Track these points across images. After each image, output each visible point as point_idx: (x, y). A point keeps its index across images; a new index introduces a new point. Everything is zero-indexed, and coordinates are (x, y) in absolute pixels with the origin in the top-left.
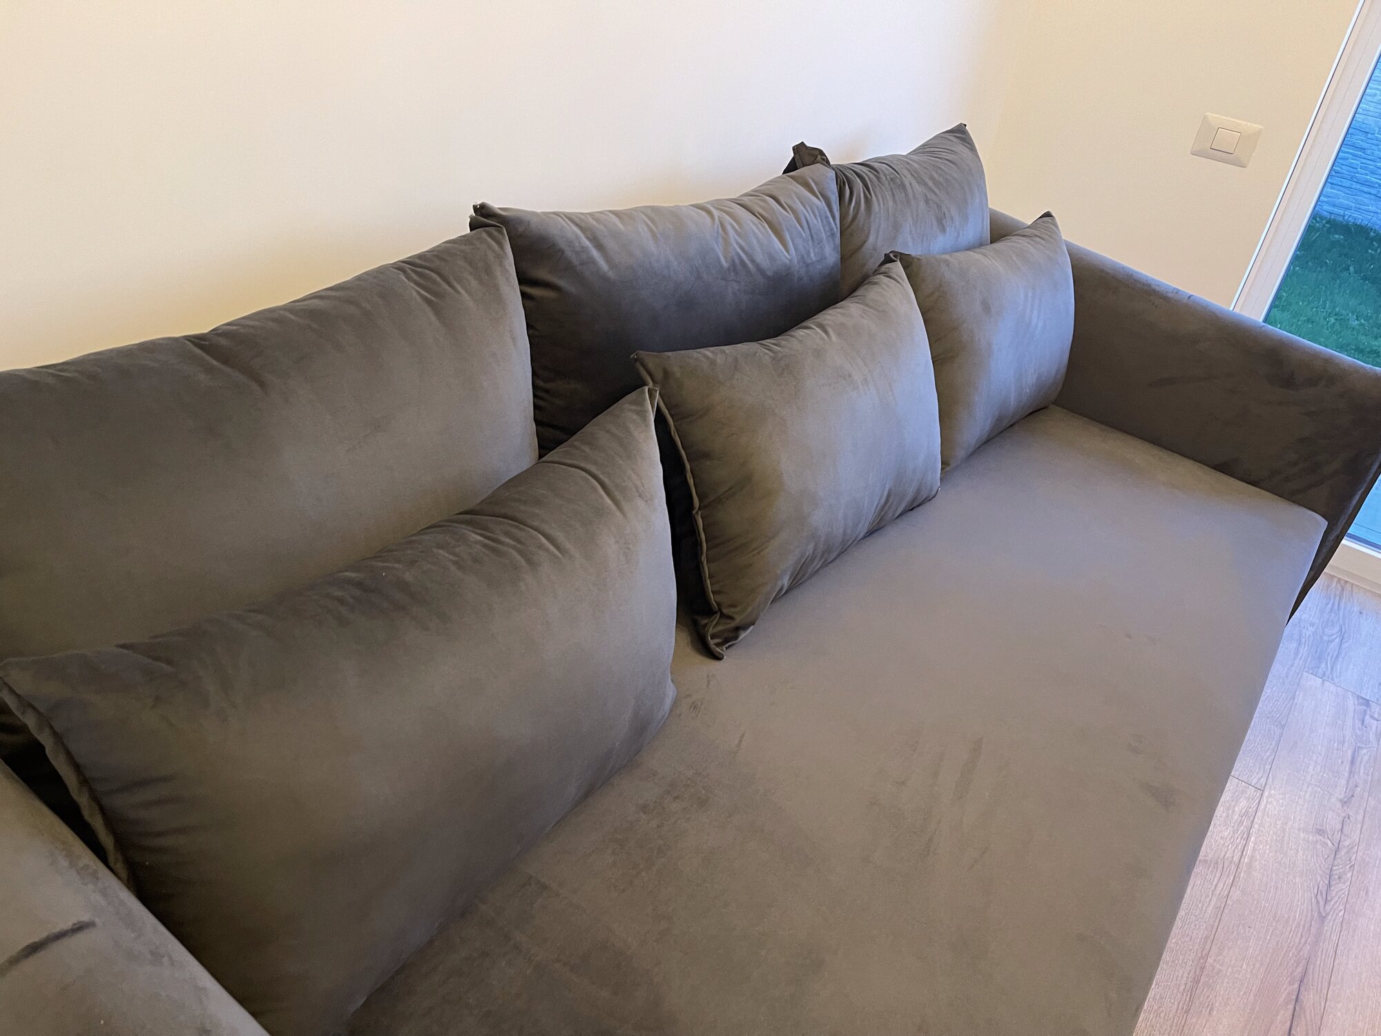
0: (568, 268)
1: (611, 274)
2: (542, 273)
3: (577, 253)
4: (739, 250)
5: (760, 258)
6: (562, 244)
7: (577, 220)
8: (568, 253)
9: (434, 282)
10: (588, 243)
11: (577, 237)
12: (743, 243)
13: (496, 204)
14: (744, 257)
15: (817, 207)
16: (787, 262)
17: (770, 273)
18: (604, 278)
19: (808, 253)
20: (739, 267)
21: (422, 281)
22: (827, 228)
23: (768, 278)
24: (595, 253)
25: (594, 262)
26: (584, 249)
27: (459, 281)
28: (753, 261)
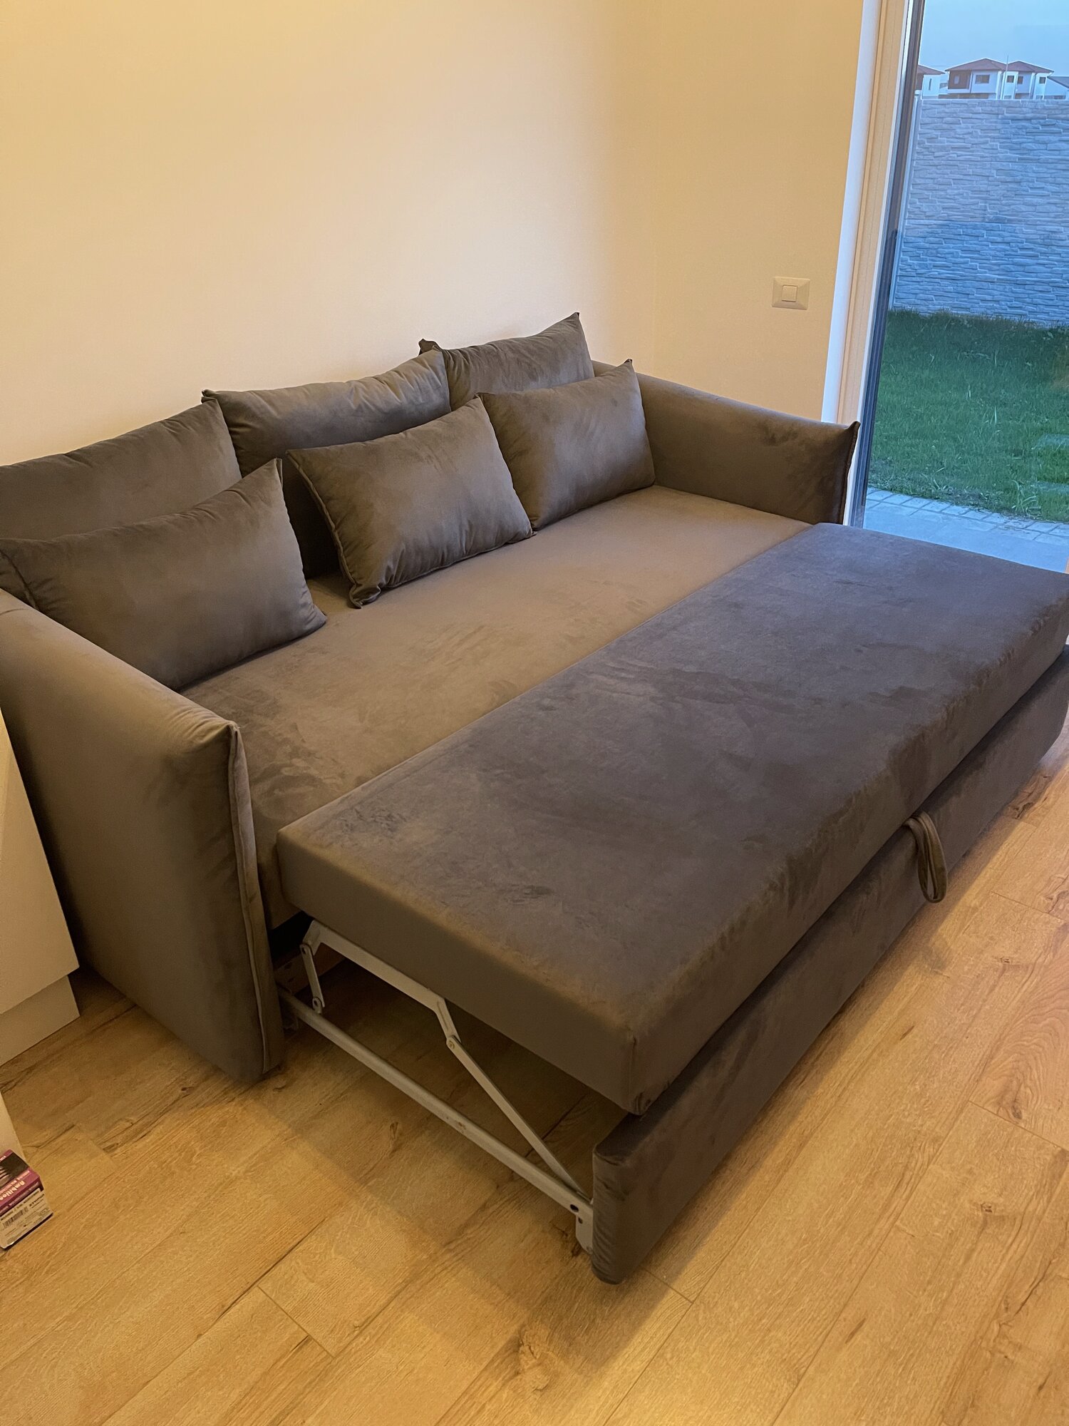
0: (253, 416)
1: (278, 417)
2: (241, 420)
3: (258, 408)
4: (366, 401)
5: (380, 404)
6: (249, 404)
7: (260, 393)
8: (254, 409)
9: (178, 426)
10: (265, 403)
11: (259, 401)
12: (367, 396)
13: (214, 390)
14: (367, 403)
15: (425, 373)
16: (398, 404)
17: (386, 411)
18: (277, 419)
19: (416, 399)
20: (364, 409)
21: (172, 426)
22: (433, 385)
23: (386, 414)
24: (269, 408)
25: (269, 412)
26: (263, 406)
27: (190, 424)
28: (374, 405)
